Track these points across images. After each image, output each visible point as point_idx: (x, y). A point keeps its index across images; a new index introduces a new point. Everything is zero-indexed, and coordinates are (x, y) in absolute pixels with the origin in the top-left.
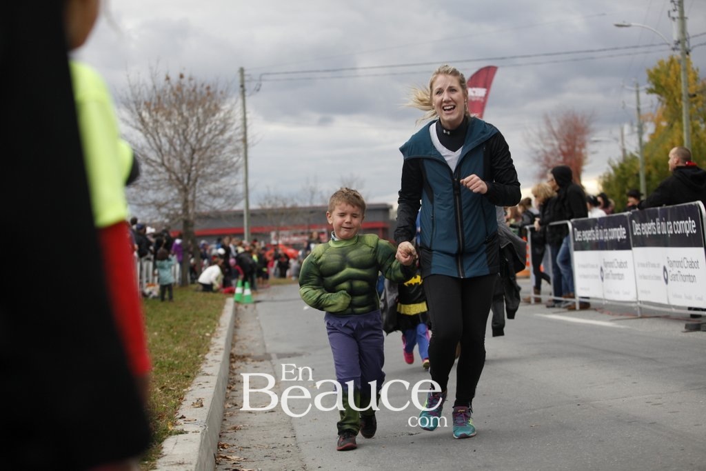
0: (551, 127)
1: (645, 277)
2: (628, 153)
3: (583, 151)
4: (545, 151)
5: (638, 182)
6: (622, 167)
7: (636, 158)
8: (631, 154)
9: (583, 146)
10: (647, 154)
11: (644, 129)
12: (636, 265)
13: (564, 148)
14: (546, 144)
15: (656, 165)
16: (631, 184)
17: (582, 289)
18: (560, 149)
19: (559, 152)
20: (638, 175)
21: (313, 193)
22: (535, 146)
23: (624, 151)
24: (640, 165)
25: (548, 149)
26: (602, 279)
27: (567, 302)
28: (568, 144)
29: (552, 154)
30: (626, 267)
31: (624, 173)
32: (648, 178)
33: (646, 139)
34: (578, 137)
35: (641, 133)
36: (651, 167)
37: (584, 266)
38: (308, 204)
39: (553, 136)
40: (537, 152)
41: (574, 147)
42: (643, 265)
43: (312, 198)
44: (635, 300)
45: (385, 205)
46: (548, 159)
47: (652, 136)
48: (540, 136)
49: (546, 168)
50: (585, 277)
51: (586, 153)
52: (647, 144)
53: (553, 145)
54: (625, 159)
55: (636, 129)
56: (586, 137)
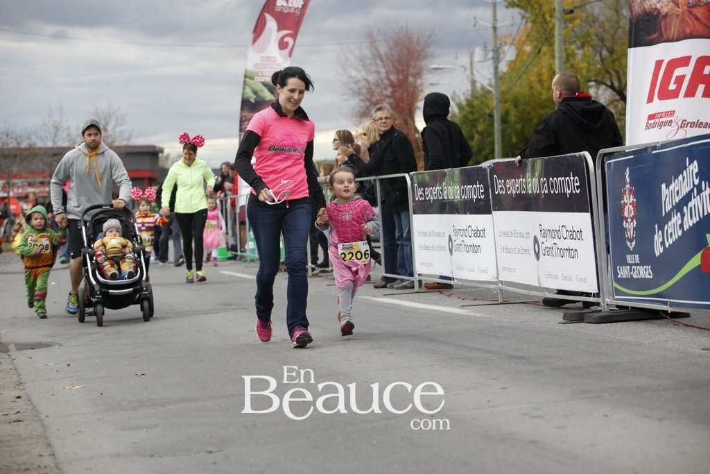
0: (377, 50)
1: (509, 250)
2: (478, 85)
3: (419, 82)
4: (368, 82)
5: (492, 125)
6: (470, 104)
7: (490, 92)
8: (483, 87)
9: (418, 75)
10: (503, 88)
11: (502, 55)
12: (497, 234)
13: (393, 77)
14: (368, 72)
15: (516, 104)
16: (481, 127)
17: (422, 263)
18: (389, 79)
19: (386, 82)
20: (491, 116)
21: (57, 129)
22: (353, 73)
23: (473, 82)
24: (494, 103)
25: (372, 78)
26: (451, 251)
27: (402, 280)
28: (398, 72)
29: (378, 85)
30: (483, 236)
31: (472, 113)
32: (504, 120)
33: (503, 67)
34: (412, 64)
35: (497, 59)
36: (508, 105)
37: (425, 234)
38: (50, 144)
39: (379, 62)
40: (357, 82)
41: (406, 77)
42: (506, 234)
43: (56, 135)
44: (496, 280)
45: (154, 147)
46: (371, 92)
47: (512, 64)
48: (362, 60)
49: (368, 104)
50: (427, 248)
51: (421, 84)
52: (504, 74)
53: (378, 72)
54: (474, 94)
55: (491, 55)
56: (423, 63)
